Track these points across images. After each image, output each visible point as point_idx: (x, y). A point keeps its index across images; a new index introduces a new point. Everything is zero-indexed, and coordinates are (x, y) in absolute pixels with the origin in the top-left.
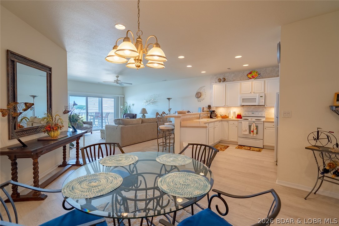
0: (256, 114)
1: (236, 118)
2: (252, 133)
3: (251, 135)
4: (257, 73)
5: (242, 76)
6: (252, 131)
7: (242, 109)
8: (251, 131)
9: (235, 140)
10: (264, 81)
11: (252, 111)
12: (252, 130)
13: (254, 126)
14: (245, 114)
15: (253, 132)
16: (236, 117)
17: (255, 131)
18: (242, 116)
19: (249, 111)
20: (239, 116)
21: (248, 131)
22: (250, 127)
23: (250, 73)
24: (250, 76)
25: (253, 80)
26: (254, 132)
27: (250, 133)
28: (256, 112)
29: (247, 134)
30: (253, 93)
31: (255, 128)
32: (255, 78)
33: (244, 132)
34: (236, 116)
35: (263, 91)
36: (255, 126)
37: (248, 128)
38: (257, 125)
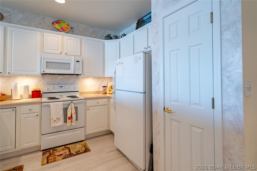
0: (67, 88)
1: (29, 98)
2: (70, 121)
3: (67, 125)
4: (68, 25)
5: (41, 23)
6: (69, 118)
7: (40, 81)
8: (66, 118)
9: (35, 143)
10: (81, 40)
11: (59, 84)
12: (69, 115)
13: (71, 109)
14: (48, 89)
15: (71, 118)
16: (30, 95)
17: (74, 116)
18: (41, 92)
19: (53, 84)
20: (36, 94)
21: (62, 118)
22: (65, 110)
23: (58, 22)
24: (57, 26)
25: (63, 33)
26: (73, 119)
27: (65, 121)
28: (66, 84)
29: (60, 124)
30: (64, 54)
31: (74, 112)
32: (67, 32)
33: (55, 123)
34: (31, 93)
35: (78, 53)
36: (73, 109)
37: (61, 113)
38: (76, 106)
